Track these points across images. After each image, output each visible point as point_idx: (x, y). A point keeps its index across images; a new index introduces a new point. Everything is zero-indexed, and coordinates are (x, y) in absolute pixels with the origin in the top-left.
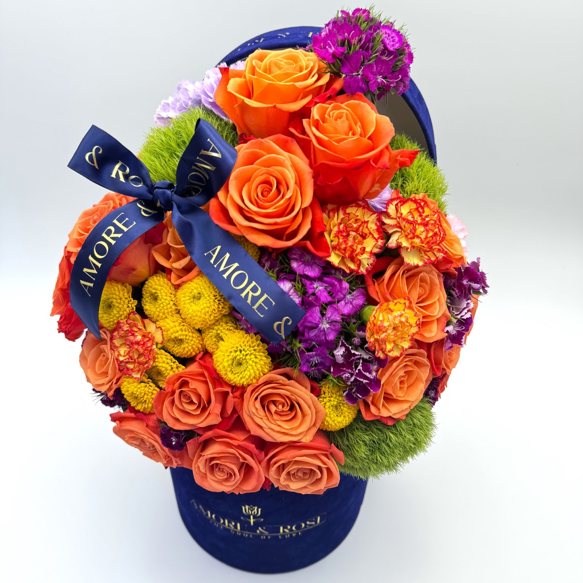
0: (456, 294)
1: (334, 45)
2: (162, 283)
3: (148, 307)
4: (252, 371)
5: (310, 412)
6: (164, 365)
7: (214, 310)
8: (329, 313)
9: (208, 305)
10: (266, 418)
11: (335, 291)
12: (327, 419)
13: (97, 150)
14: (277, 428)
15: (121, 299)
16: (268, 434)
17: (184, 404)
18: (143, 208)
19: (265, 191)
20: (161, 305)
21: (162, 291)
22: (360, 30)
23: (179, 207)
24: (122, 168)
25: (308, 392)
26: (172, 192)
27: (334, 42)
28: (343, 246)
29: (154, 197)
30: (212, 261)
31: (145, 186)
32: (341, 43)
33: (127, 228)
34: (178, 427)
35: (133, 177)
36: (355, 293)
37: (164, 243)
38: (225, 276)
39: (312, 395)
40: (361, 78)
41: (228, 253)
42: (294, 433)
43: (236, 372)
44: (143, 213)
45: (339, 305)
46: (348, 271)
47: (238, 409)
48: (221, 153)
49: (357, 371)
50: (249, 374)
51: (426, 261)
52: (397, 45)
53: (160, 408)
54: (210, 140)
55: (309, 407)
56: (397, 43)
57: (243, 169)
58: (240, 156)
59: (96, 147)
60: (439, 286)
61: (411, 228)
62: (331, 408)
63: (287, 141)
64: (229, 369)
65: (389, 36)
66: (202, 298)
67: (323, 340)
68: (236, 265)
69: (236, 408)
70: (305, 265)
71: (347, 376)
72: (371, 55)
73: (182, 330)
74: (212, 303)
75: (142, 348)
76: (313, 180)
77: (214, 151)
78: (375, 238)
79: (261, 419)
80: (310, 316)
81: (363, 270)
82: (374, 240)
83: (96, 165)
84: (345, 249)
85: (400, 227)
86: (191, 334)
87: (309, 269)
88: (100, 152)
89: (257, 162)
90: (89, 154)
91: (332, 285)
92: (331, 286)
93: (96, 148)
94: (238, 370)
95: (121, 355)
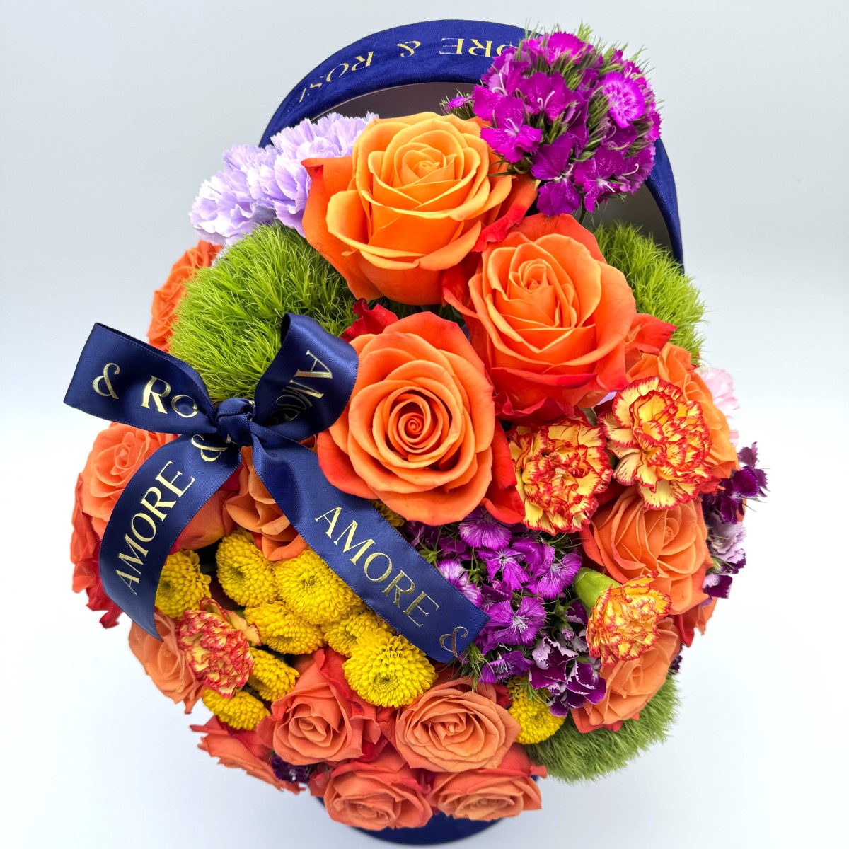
0: (721, 519)
1: (517, 122)
2: (248, 553)
3: (230, 587)
4: (407, 692)
5: (497, 732)
6: (266, 674)
7: (339, 603)
8: (525, 607)
9: (329, 597)
10: (430, 744)
11: (533, 562)
12: (523, 734)
13: (111, 370)
14: (450, 756)
15: (184, 577)
16: (435, 764)
17: (304, 732)
18: (203, 447)
19: (412, 423)
20: (251, 588)
21: (250, 567)
22: (566, 91)
23: (262, 441)
24: (158, 388)
25: (493, 703)
26: (249, 418)
27: (518, 116)
28: (546, 498)
29: (219, 430)
30: (329, 533)
31: (202, 415)
32: (531, 119)
33: (182, 490)
34: (298, 762)
35: (178, 397)
36: (564, 559)
37: (243, 493)
38: (354, 560)
39: (499, 707)
40: (568, 184)
41: (354, 522)
42: (473, 759)
43: (381, 691)
44: (204, 457)
45: (539, 584)
46: (553, 532)
47: (388, 734)
48: (331, 370)
49: (570, 680)
50: (402, 695)
51: (681, 497)
52: (635, 111)
53: (267, 735)
54: (311, 352)
55: (495, 724)
56: (633, 107)
57: (372, 391)
58: (364, 361)
59: (108, 365)
60: (696, 520)
61: (658, 453)
62: (529, 720)
63: (443, 328)
64: (370, 688)
65: (619, 92)
66: (317, 585)
67: (516, 641)
68: (370, 542)
69: (385, 734)
70: (483, 530)
71: (555, 688)
72: (587, 140)
73: (288, 625)
74: (335, 595)
75: (229, 657)
76: (493, 403)
77: (319, 368)
78: (596, 473)
79: (425, 747)
80: (497, 615)
81: (576, 524)
82: (595, 475)
83: (112, 394)
84: (549, 503)
85: (638, 446)
86: (303, 630)
87: (490, 535)
88: (117, 372)
89: (391, 374)
90: (97, 380)
91: (527, 552)
92: (526, 554)
93: (110, 366)
94: (384, 687)
95: (197, 663)
